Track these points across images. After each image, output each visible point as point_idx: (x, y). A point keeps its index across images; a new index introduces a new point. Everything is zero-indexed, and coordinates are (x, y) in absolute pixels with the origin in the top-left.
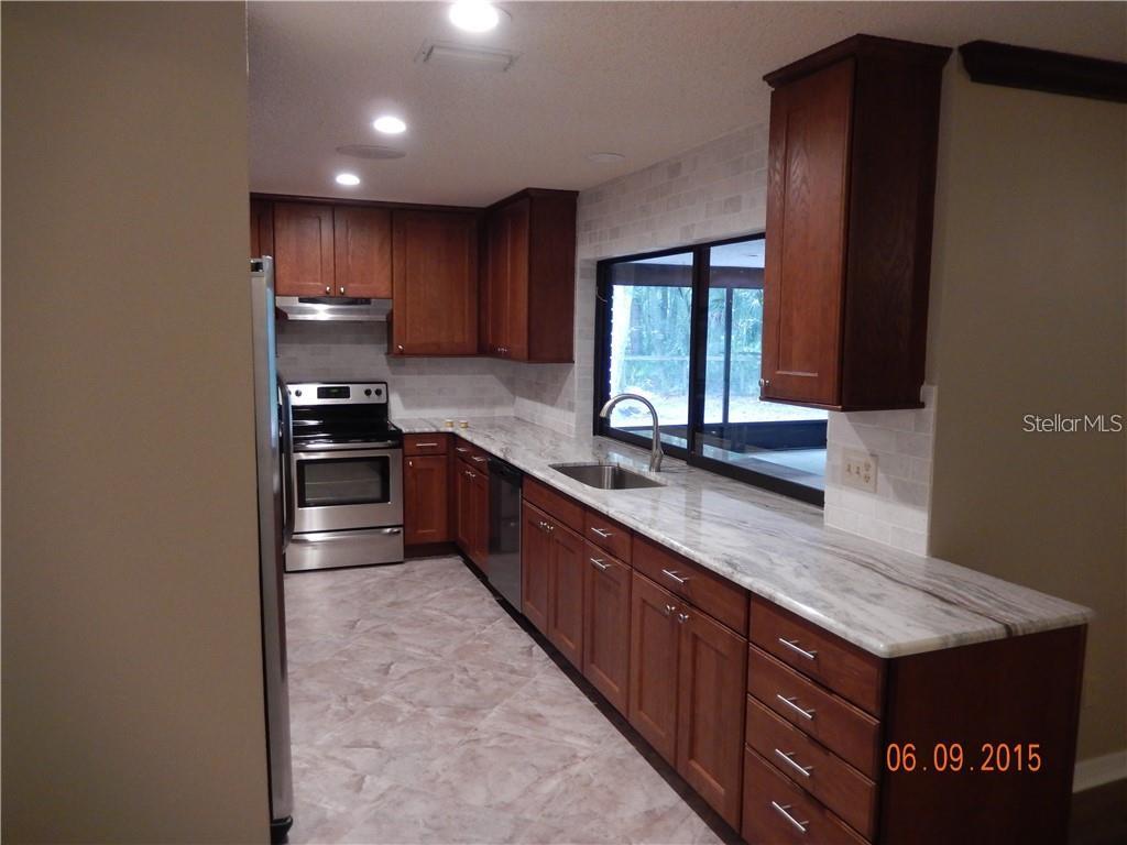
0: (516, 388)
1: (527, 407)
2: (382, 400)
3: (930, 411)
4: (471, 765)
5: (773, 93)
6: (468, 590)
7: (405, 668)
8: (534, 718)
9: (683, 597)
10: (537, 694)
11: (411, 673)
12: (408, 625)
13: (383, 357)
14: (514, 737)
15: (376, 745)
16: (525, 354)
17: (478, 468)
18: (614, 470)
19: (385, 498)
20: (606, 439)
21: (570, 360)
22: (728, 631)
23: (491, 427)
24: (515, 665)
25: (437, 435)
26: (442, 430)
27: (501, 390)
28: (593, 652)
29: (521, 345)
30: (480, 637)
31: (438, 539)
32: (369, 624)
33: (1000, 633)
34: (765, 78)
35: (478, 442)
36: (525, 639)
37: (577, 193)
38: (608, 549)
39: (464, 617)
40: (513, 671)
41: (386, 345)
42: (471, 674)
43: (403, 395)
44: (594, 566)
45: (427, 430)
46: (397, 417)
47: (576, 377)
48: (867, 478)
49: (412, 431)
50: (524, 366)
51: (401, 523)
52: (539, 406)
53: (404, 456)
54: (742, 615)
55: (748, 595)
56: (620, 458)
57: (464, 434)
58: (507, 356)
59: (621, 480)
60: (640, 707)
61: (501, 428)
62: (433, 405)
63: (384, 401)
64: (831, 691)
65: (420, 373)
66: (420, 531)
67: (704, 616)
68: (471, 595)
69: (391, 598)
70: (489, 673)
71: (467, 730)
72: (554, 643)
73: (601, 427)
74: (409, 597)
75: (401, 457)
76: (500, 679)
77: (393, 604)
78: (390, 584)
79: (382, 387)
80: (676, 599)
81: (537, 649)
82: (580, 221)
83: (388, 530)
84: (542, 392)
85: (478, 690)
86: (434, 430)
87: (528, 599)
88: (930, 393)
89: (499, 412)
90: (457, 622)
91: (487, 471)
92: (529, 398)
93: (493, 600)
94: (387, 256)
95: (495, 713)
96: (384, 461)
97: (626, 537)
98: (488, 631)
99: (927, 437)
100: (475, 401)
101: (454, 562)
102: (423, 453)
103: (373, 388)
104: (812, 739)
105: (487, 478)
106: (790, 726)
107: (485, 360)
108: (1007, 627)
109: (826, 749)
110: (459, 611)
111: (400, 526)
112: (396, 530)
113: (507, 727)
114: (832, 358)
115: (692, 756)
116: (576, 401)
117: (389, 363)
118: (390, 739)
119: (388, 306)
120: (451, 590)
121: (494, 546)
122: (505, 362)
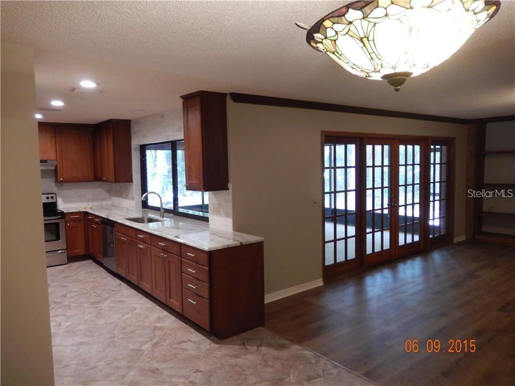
0: (111, 193)
1: (116, 200)
2: (54, 201)
3: (230, 190)
4: (99, 315)
5: (183, 102)
6: (96, 270)
7: (72, 295)
8: (121, 302)
9: (164, 250)
10: (123, 296)
11: (75, 296)
12: (71, 283)
13: (54, 184)
14: (114, 307)
15: (64, 315)
16: (114, 181)
17: (97, 223)
18: (148, 219)
19: (58, 238)
20: (147, 210)
21: (131, 181)
22: (177, 256)
23: (102, 208)
24: (115, 289)
25: (79, 213)
26: (82, 210)
27: (105, 194)
28: (141, 278)
29: (112, 177)
30: (101, 283)
31: (82, 253)
32: (55, 284)
33: (238, 244)
34: (181, 97)
35: (97, 213)
36: (118, 282)
37: (130, 120)
38: (143, 241)
39: (94, 278)
40: (114, 291)
41: (54, 179)
42: (98, 293)
43: (63, 198)
44: (140, 248)
45: (75, 211)
46: (61, 207)
47: (134, 188)
48: (218, 211)
49: (68, 212)
50: (114, 184)
51: (65, 248)
52: (121, 199)
53: (66, 222)
54: (179, 250)
55: (180, 244)
56: (151, 215)
57: (90, 211)
58: (107, 181)
59: (151, 220)
60: (156, 289)
61: (106, 209)
62: (77, 202)
63: (55, 201)
64: (199, 264)
65: (71, 189)
66: (74, 251)
67: (171, 254)
68: (97, 271)
69: (64, 275)
70: (105, 292)
71: (97, 308)
72: (129, 279)
73: (145, 204)
74: (72, 274)
75: (64, 222)
76: (109, 293)
77: (65, 277)
78: (63, 271)
79: (54, 195)
80: (163, 251)
81: (123, 284)
82: (132, 130)
83: (60, 251)
84: (121, 194)
85: (101, 297)
86: (78, 211)
87: (119, 267)
88: (230, 186)
89: (105, 203)
90: (91, 279)
91: (101, 224)
92: (117, 196)
93: (106, 272)
94: (54, 144)
95: (108, 301)
96: (57, 224)
97: (148, 236)
98: (105, 280)
99: (230, 198)
100: (94, 200)
101: (90, 262)
102: (74, 220)
103: (50, 196)
104: (197, 279)
105: (101, 226)
106: (192, 277)
107: (97, 183)
108: (241, 243)
109: (199, 280)
110: (92, 277)
111: (65, 249)
112: (63, 251)
113: (112, 305)
114: (201, 176)
115: (170, 298)
116: (135, 196)
117: (56, 186)
118: (69, 313)
119: (55, 163)
120: (88, 271)
121: (105, 254)
122: (107, 183)
